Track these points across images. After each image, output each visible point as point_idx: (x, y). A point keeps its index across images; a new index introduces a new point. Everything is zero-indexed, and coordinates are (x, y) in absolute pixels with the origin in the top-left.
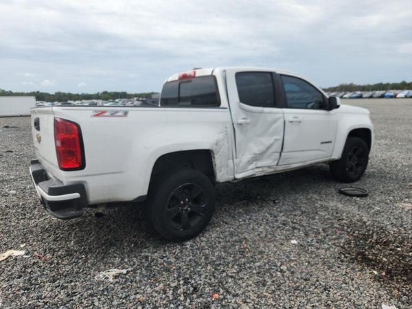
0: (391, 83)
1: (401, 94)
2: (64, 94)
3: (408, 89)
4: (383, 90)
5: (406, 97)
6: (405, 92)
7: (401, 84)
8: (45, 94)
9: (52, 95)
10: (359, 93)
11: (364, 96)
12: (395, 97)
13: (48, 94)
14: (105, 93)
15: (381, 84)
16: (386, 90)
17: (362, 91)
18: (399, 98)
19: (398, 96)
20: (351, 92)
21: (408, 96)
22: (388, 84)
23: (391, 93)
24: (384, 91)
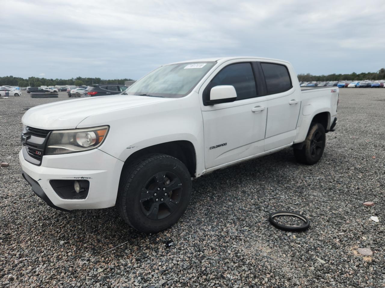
0: (343, 74)
1: (352, 84)
2: (38, 79)
3: (358, 80)
4: (335, 80)
5: (356, 87)
6: (356, 82)
7: (351, 75)
8: (18, 78)
9: (26, 80)
10: (314, 82)
11: (319, 85)
12: (346, 86)
13: (22, 79)
14: (79, 79)
15: (334, 75)
16: (338, 80)
17: (317, 81)
18: (349, 87)
19: (349, 86)
20: (307, 81)
21: (358, 86)
22: (340, 75)
23: (343, 83)
24: (337, 82)
